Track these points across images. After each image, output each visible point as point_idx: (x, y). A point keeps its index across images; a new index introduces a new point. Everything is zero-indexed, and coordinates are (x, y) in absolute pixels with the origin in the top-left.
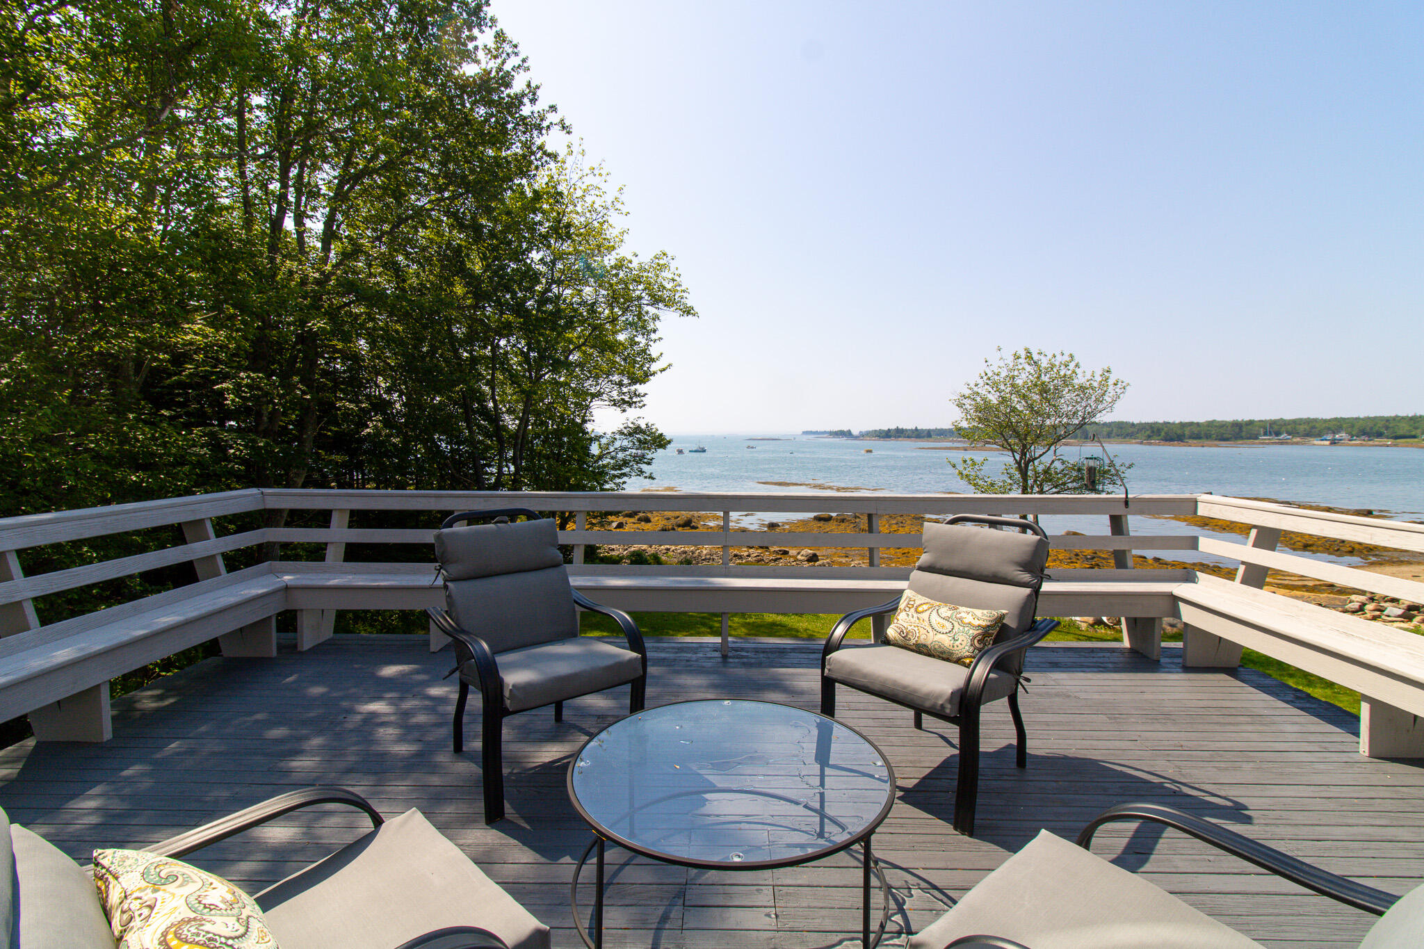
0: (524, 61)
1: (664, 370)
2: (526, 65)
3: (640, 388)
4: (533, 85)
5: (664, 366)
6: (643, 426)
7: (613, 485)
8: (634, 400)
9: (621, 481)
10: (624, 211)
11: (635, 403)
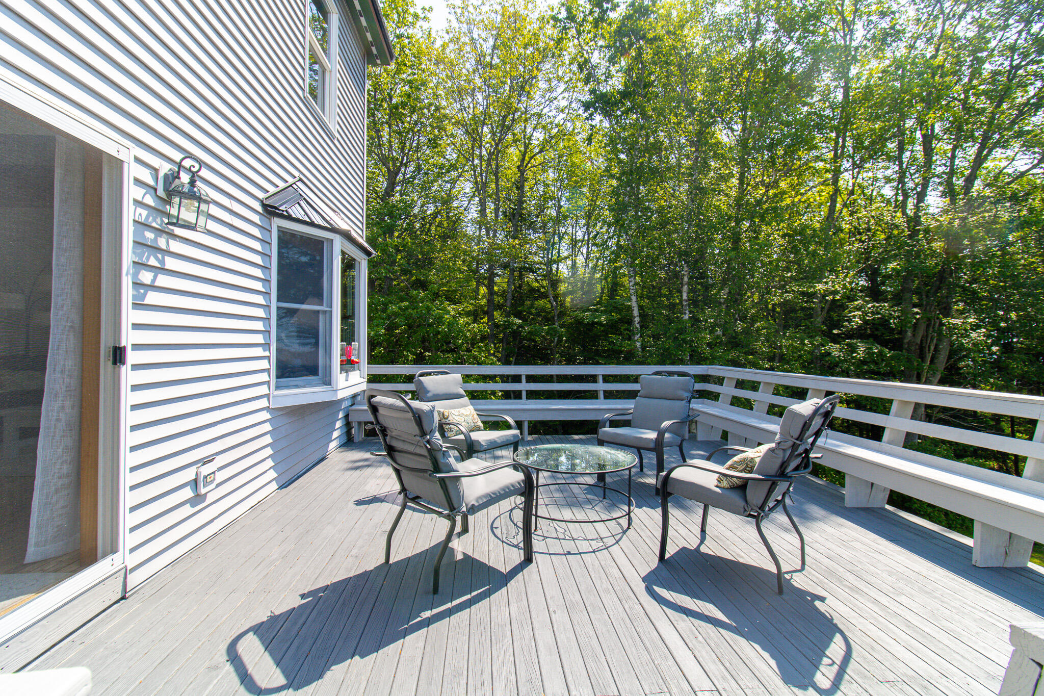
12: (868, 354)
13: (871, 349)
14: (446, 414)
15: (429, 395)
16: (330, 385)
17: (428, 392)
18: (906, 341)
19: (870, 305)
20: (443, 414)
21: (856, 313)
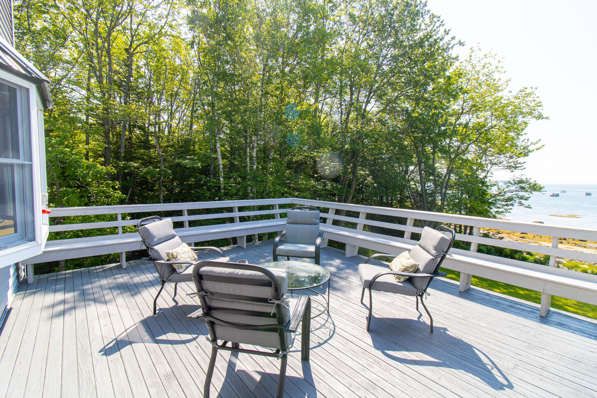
0: (442, 22)
1: (539, 148)
2: (443, 23)
3: (521, 160)
4: (447, 30)
5: (539, 147)
6: (524, 179)
7: (504, 210)
8: (517, 166)
9: (508, 208)
10: (503, 71)
11: (518, 167)
12: (332, 187)
13: (333, 184)
14: (175, 254)
15: (155, 240)
16: (34, 240)
17: (154, 237)
18: (341, 180)
19: (332, 164)
20: (172, 255)
21: (327, 167)
